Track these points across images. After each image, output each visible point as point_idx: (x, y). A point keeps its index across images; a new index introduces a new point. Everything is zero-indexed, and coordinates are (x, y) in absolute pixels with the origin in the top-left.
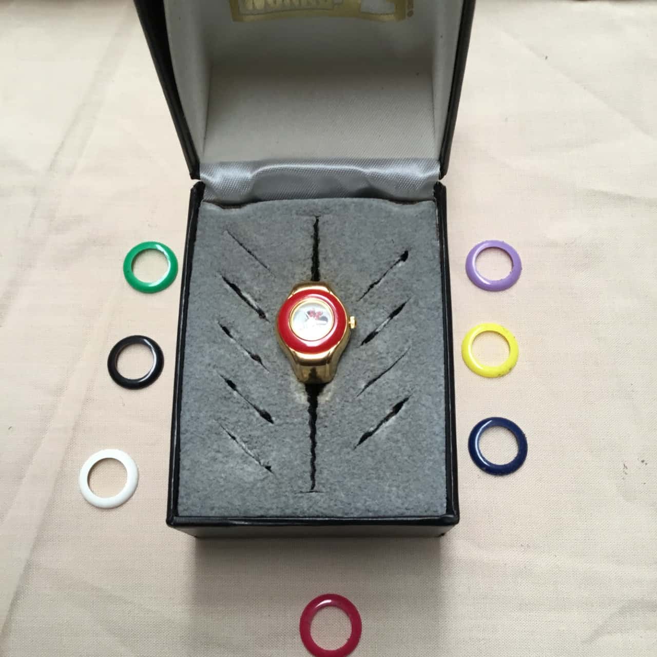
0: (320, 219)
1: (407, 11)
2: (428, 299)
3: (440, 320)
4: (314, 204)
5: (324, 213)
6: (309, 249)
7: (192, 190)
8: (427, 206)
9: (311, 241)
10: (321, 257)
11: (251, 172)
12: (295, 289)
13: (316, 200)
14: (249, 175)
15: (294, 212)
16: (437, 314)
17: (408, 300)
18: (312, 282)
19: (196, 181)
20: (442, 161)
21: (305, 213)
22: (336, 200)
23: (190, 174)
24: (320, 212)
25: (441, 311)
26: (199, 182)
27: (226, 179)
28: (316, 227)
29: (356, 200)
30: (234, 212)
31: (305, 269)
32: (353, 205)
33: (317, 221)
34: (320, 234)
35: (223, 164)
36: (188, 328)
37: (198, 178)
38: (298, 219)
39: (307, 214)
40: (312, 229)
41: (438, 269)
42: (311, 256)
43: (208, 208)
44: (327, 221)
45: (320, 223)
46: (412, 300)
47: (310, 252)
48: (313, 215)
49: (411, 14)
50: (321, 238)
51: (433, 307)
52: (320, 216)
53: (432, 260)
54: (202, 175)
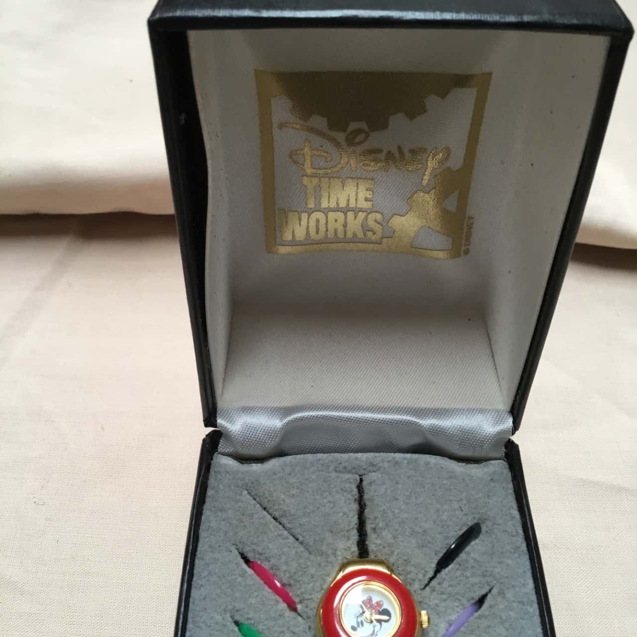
0: (363, 477)
2: (517, 589)
3: (537, 619)
4: (356, 459)
5: (370, 471)
6: (353, 517)
7: (204, 440)
8: (499, 467)
9: (355, 506)
10: (369, 527)
11: (281, 420)
13: (359, 455)
14: (277, 423)
15: (332, 468)
16: (531, 610)
17: (490, 591)
18: (359, 559)
19: (210, 429)
20: (515, 415)
21: (346, 470)
22: (384, 455)
23: (204, 421)
24: (365, 469)
25: (536, 606)
26: (213, 431)
27: (248, 428)
28: (360, 488)
29: (409, 456)
30: (256, 467)
31: (349, 543)
32: (406, 462)
33: (361, 480)
34: (366, 497)
35: (247, 410)
37: (215, 426)
38: (338, 477)
39: (349, 472)
40: (355, 491)
41: (524, 547)
42: (356, 526)
43: (223, 462)
44: (374, 481)
45: (364, 483)
46: (495, 591)
47: (355, 520)
48: (356, 473)
50: (368, 503)
51: (525, 600)
52: (365, 474)
53: (514, 536)
54: (220, 421)
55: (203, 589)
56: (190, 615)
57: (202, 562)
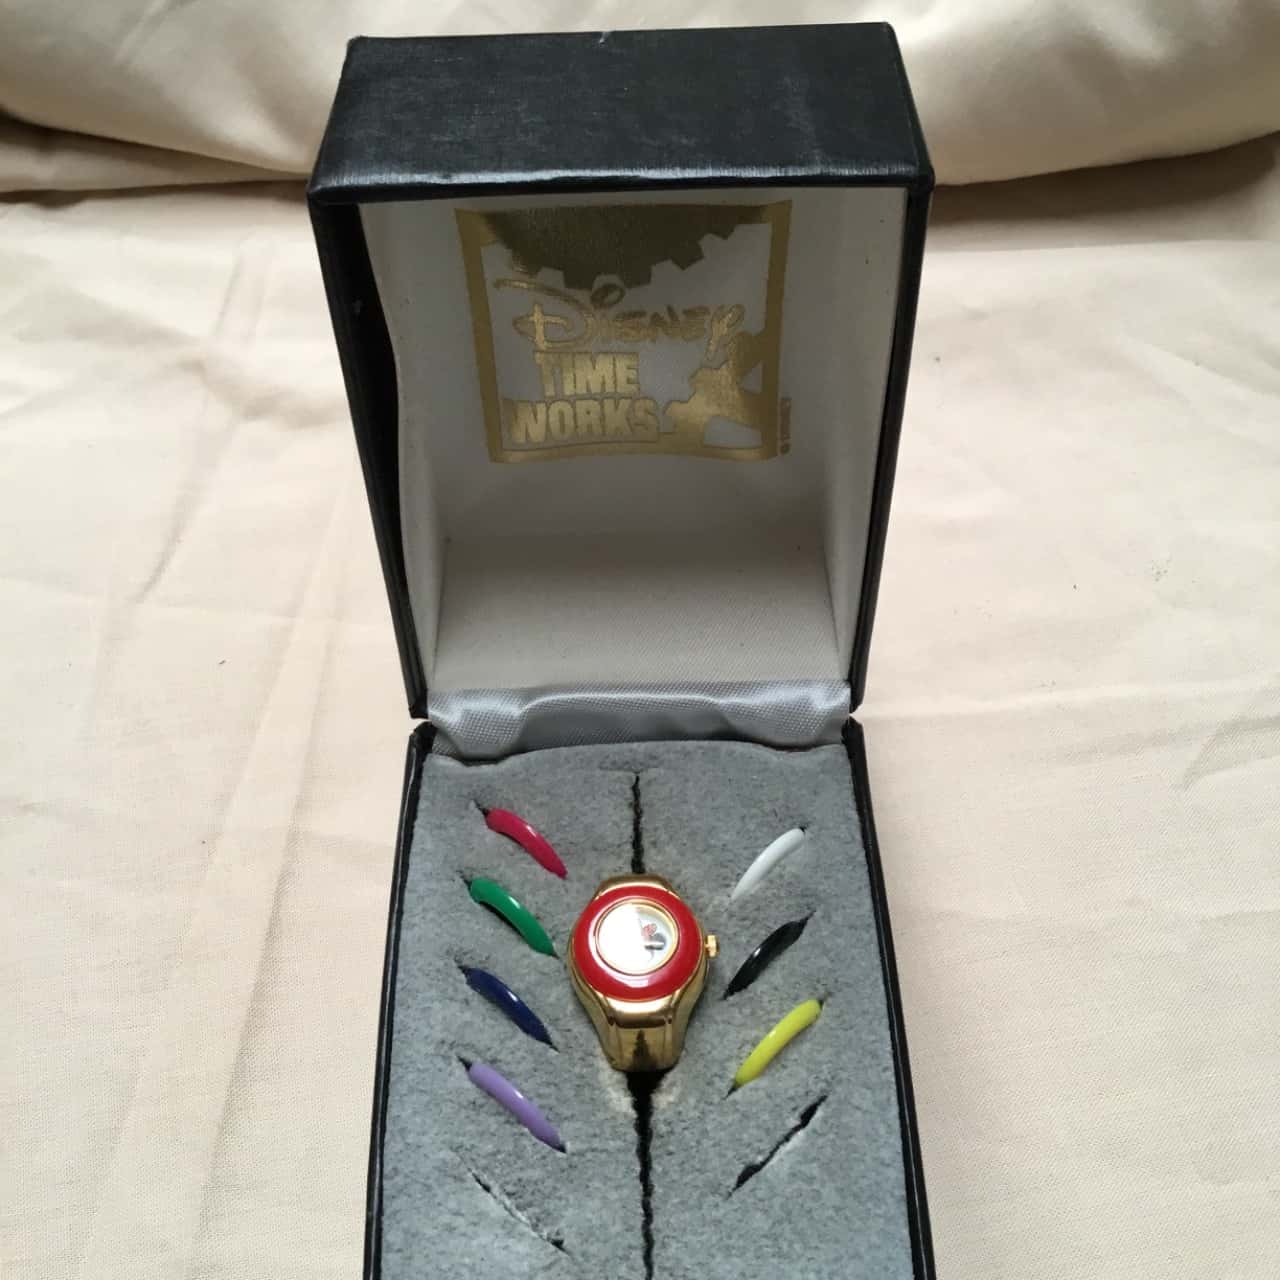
0: (640, 775)
1: (780, 444)
2: (848, 911)
3: (874, 948)
4: (631, 750)
5: (649, 767)
6: (626, 827)
7: (412, 738)
8: (834, 754)
9: (629, 813)
10: (646, 842)
11: (520, 706)
12: (604, 886)
13: (635, 745)
14: (514, 710)
15: (596, 763)
16: (866, 936)
17: (811, 915)
18: (634, 875)
19: (419, 721)
20: (854, 682)
21: (616, 766)
22: (670, 743)
23: (410, 709)
24: (641, 764)
25: (873, 931)
26: (425, 724)
27: (471, 718)
28: (635, 789)
29: (706, 743)
30: (486, 769)
31: (620, 863)
32: (700, 751)
33: (638, 779)
34: (642, 800)
35: (468, 694)
36: (400, 975)
37: (425, 716)
38: (604, 776)
39: (620, 769)
40: (629, 794)
41: (861, 857)
42: (631, 840)
43: (440, 763)
44: (655, 779)
45: (641, 783)
46: (818, 914)
47: (629, 831)
48: (630, 770)
49: (785, 449)
50: (645, 809)
51: (858, 923)
52: (642, 770)
53: (848, 843)
54: (432, 711)
55: (416, 929)
56: (401, 962)
57: (415, 896)
